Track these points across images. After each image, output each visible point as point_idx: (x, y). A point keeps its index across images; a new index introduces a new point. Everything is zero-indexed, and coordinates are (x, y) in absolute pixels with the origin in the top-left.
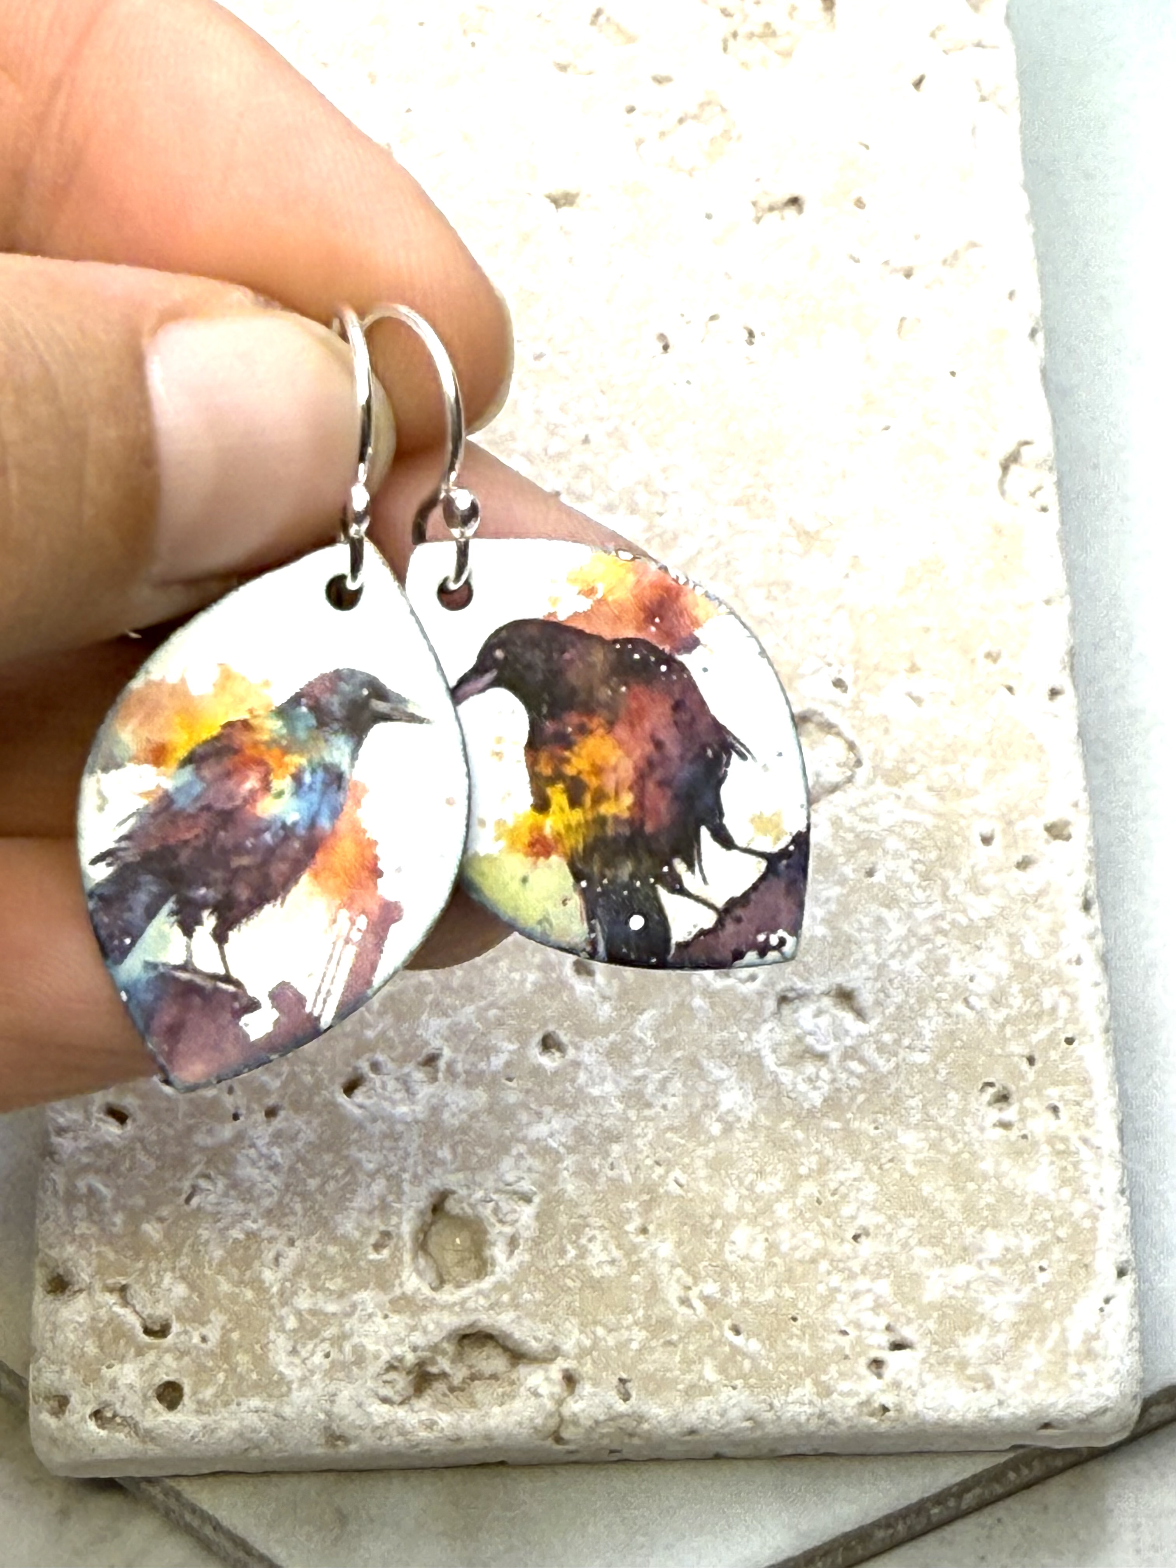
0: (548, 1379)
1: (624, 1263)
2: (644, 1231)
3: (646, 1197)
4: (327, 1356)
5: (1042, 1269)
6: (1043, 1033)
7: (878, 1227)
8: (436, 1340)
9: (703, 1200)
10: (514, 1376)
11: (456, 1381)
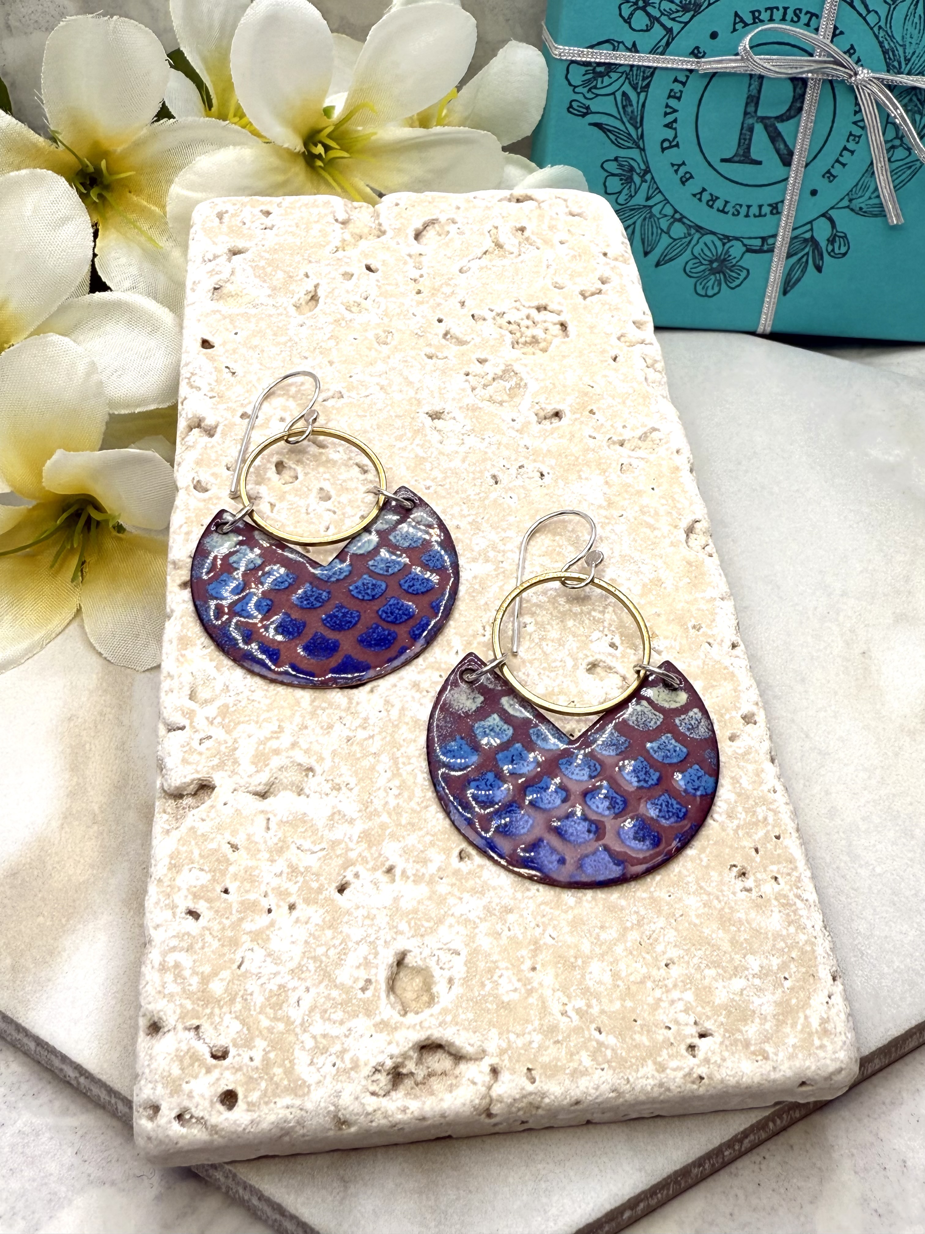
0: (480, 1072)
1: (523, 991)
2: (534, 969)
3: (532, 947)
4: (334, 1065)
5: (786, 978)
6: (761, 833)
7: (679, 957)
8: (406, 1049)
9: (569, 947)
10: (457, 1072)
11: (419, 1078)
